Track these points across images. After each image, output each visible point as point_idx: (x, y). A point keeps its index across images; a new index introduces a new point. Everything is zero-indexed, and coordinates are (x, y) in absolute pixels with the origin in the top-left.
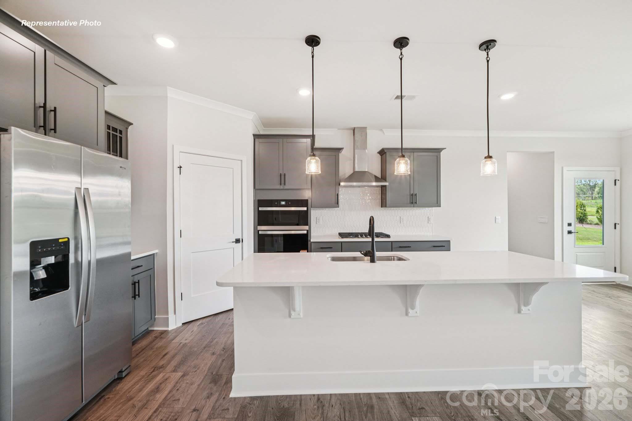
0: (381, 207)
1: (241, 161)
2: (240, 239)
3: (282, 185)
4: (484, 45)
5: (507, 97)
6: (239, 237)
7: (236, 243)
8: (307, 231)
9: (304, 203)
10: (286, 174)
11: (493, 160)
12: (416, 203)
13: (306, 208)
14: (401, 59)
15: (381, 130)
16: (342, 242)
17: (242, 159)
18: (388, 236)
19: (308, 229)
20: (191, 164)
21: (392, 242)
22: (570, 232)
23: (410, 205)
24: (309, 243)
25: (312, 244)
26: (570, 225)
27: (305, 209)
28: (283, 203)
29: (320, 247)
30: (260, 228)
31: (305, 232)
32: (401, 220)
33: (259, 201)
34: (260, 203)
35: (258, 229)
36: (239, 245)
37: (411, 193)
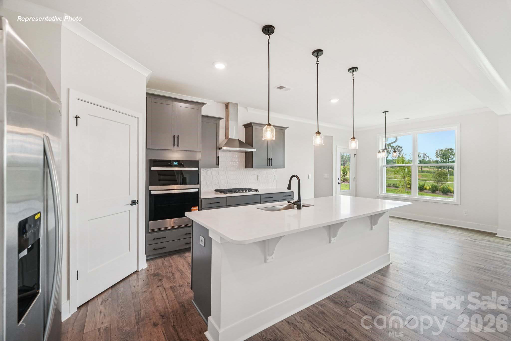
0: (245, 168)
1: (138, 118)
2: (135, 200)
3: (175, 146)
4: (351, 69)
5: (334, 101)
6: (136, 199)
7: (132, 205)
8: (198, 189)
9: (196, 163)
10: (179, 136)
11: (356, 140)
12: (272, 165)
13: (198, 168)
14: (318, 64)
15: (246, 108)
16: (226, 197)
17: (138, 117)
18: (257, 190)
19: (199, 187)
20: (89, 116)
21: (261, 195)
22: (339, 183)
23: (267, 167)
24: (200, 200)
25: (202, 201)
26: (339, 179)
27: (196, 169)
28: (176, 163)
29: (209, 203)
30: (151, 188)
31: (197, 190)
32: (258, 178)
33: (150, 161)
34: (152, 163)
35: (150, 190)
36: (135, 206)
37: (269, 158)
